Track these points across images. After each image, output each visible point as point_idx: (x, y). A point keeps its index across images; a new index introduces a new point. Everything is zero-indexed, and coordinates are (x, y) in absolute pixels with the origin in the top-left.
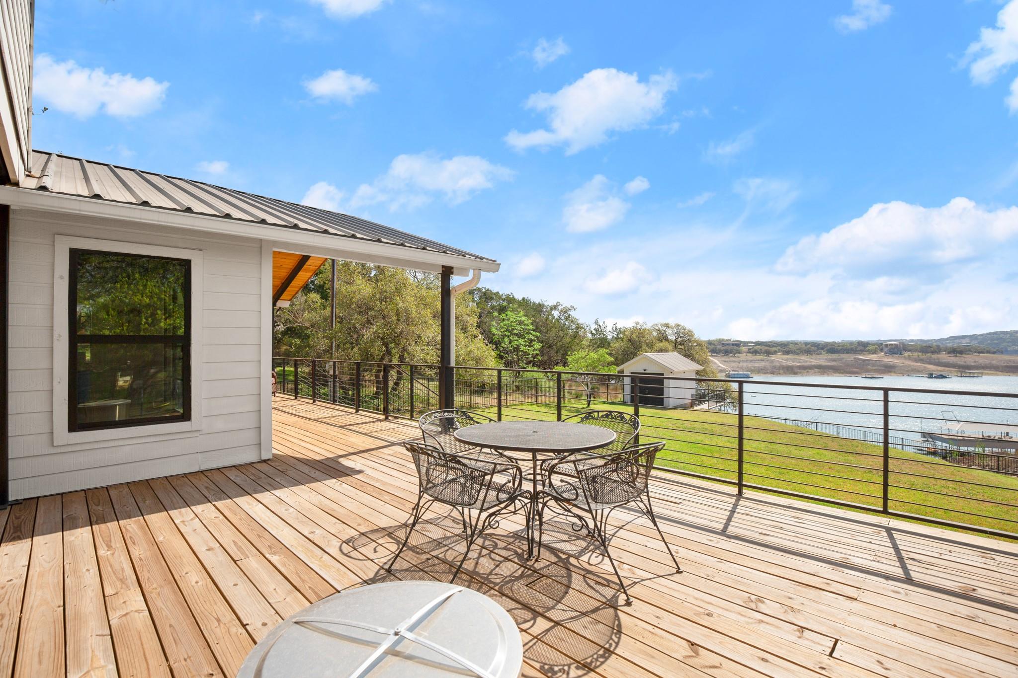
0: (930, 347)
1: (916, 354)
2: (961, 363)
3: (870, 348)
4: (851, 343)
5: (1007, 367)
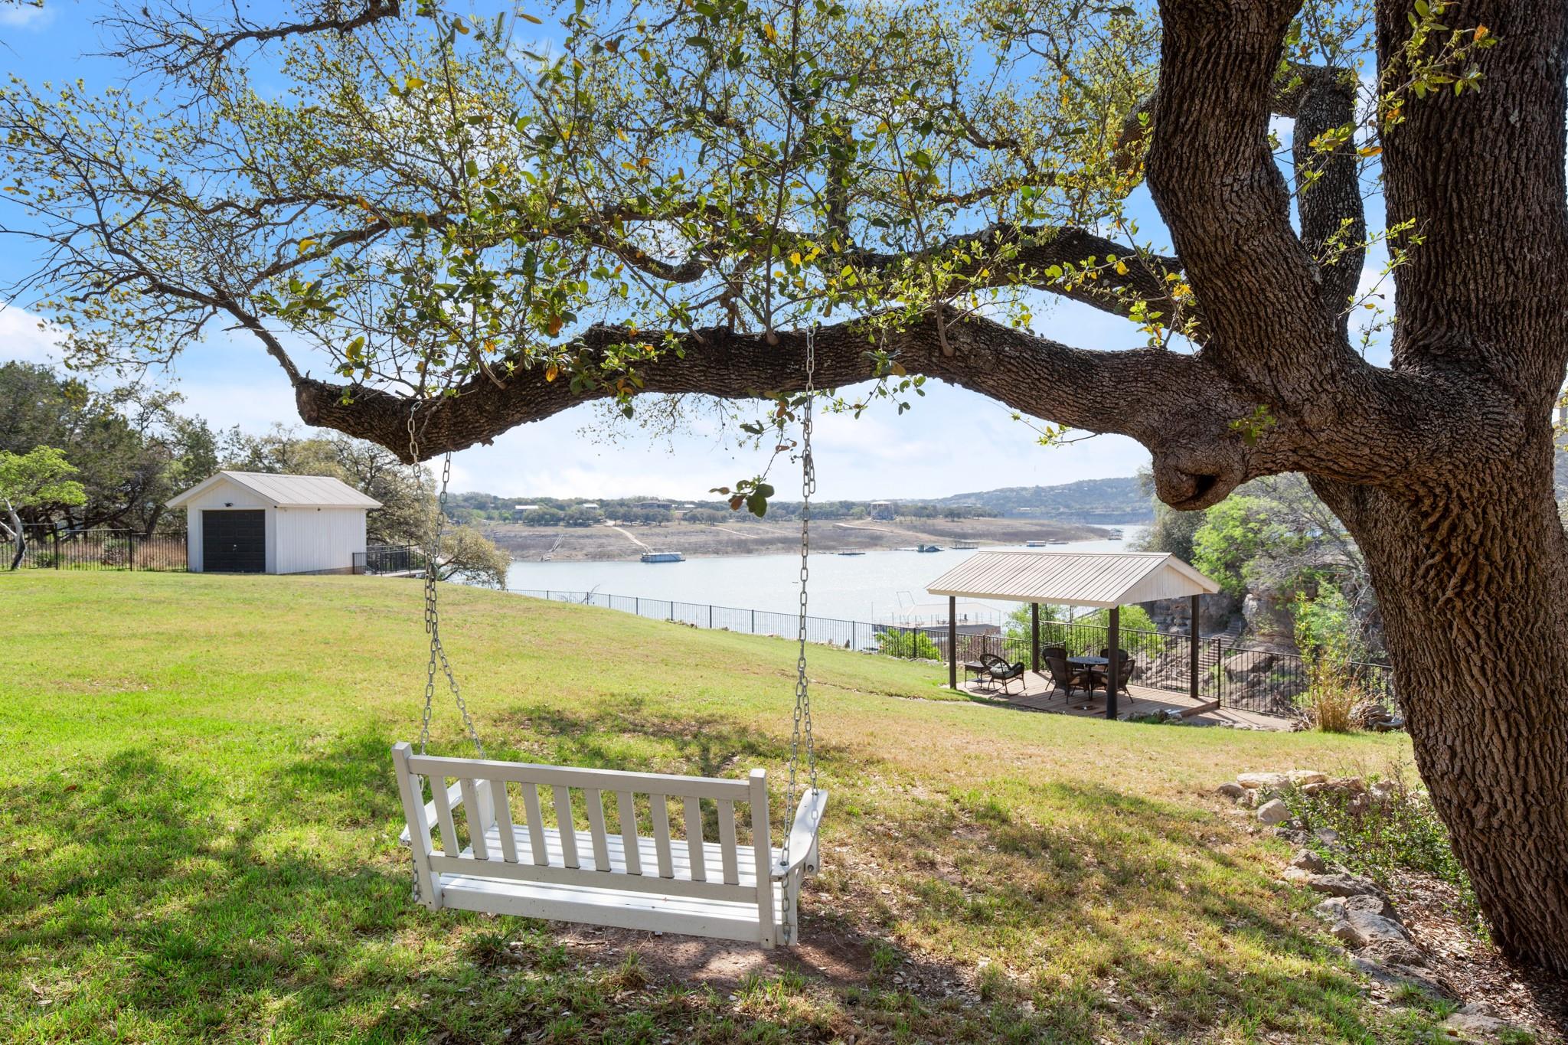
0: (925, 508)
1: (908, 518)
2: (958, 530)
3: (855, 510)
4: (832, 504)
5: (1004, 534)
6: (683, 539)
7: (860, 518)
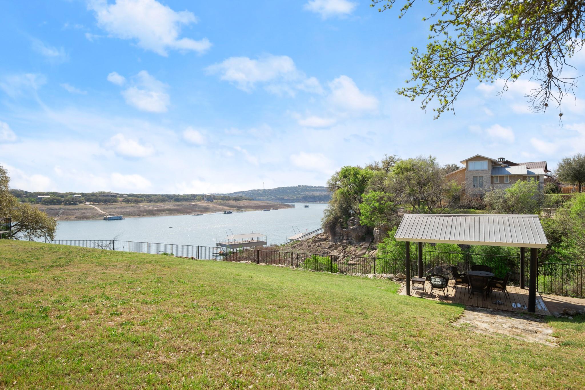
0: (225, 197)
1: (219, 201)
2: (238, 205)
3: (197, 198)
4: (188, 195)
5: (255, 206)
6: (123, 210)
7: (200, 201)
